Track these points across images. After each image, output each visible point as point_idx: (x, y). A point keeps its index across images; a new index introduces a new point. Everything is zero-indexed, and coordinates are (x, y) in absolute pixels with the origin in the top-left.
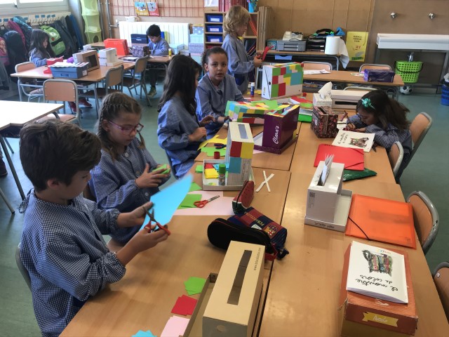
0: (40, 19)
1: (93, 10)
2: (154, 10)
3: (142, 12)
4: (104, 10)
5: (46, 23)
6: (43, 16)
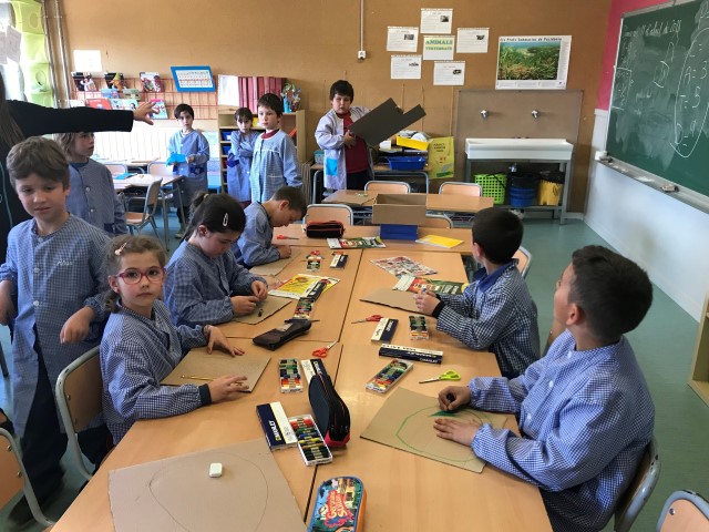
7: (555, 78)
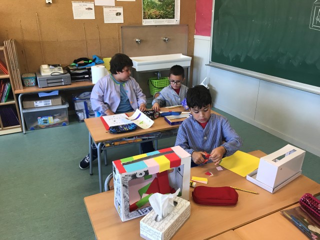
7: (173, 18)
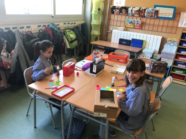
0: (67, 25)
1: (98, 21)
2: (138, 25)
3: (129, 25)
4: (104, 22)
5: (69, 28)
6: (69, 23)
